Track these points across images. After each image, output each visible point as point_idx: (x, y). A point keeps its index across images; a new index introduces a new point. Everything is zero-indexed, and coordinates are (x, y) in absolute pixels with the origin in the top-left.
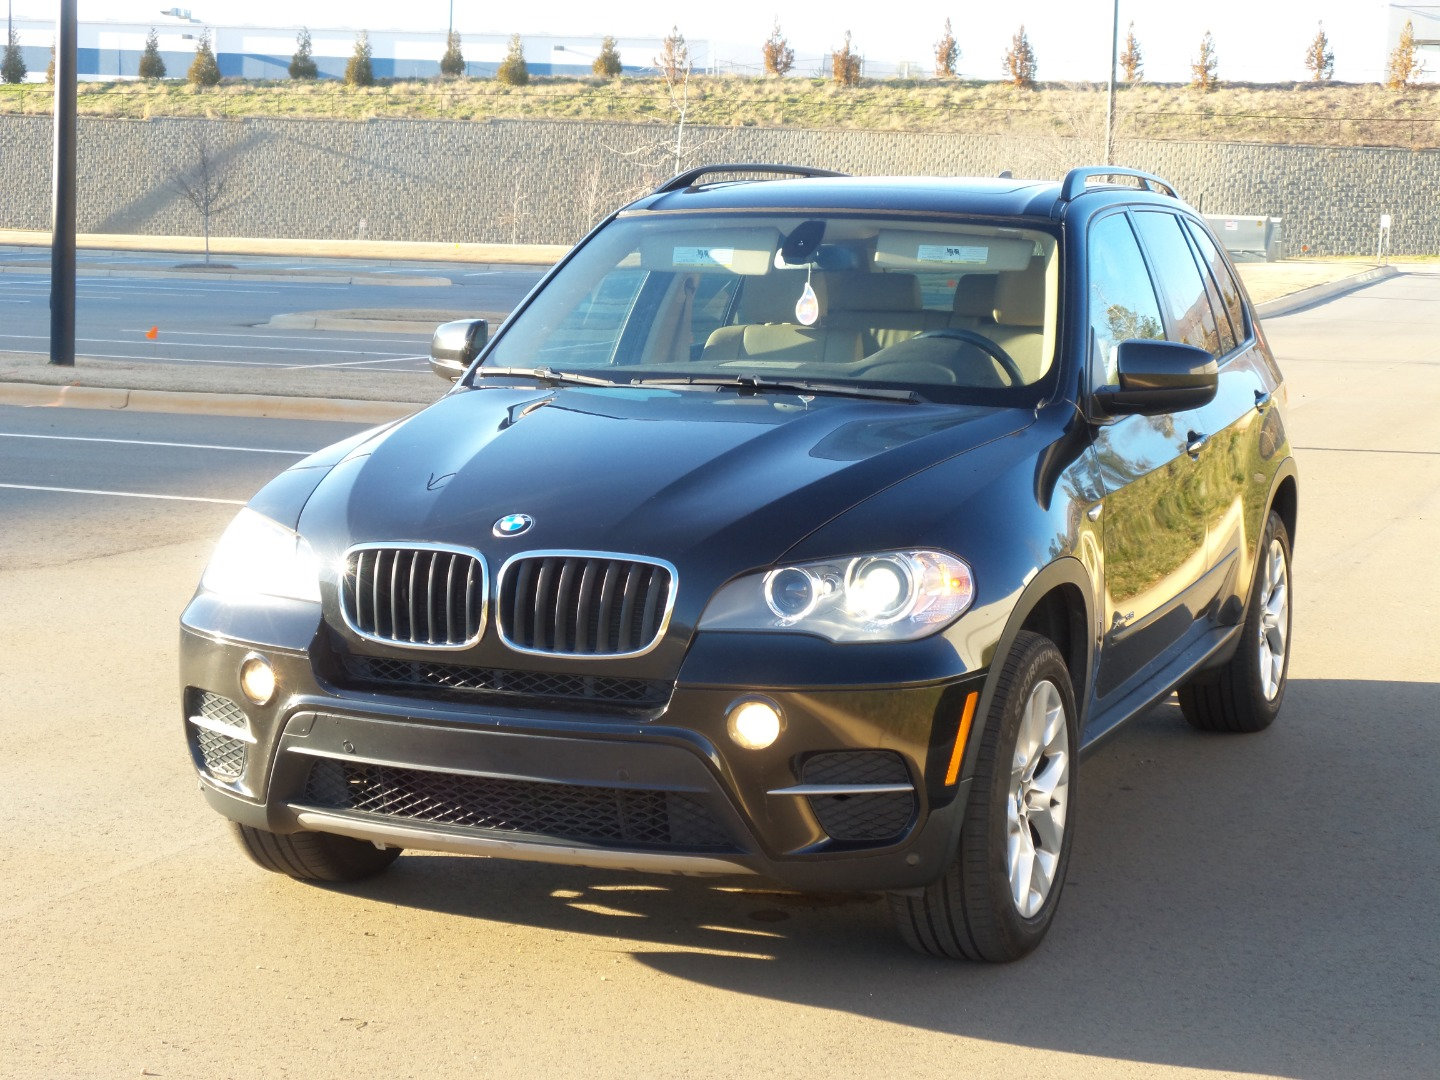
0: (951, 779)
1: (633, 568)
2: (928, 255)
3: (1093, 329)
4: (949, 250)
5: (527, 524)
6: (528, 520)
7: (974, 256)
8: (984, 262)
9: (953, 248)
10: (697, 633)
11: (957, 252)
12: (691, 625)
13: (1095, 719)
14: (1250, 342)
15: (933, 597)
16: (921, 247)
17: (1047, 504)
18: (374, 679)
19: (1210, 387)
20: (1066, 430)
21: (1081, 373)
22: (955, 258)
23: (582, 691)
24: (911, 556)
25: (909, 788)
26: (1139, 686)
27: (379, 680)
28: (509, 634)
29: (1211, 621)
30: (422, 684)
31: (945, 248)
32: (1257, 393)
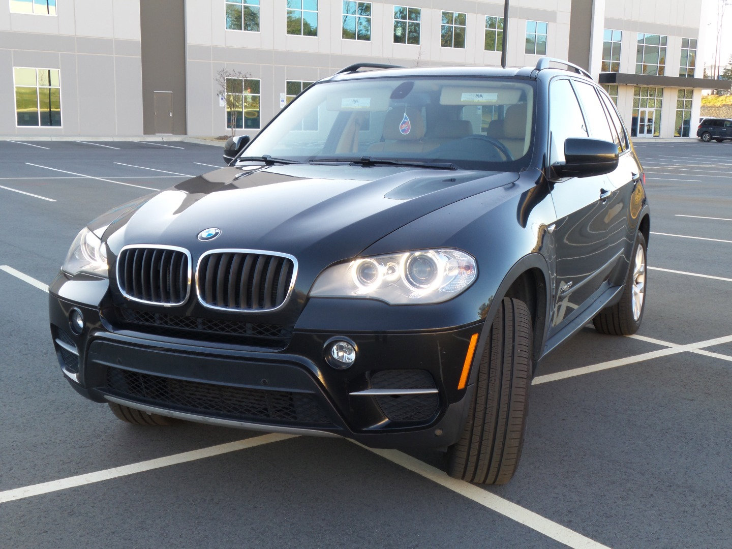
0: (461, 385)
1: (272, 259)
2: (467, 97)
3: (551, 132)
4: (477, 95)
5: (217, 234)
6: (217, 231)
7: (490, 98)
8: (495, 101)
9: (480, 94)
10: (308, 298)
11: (481, 96)
12: (306, 293)
13: (550, 338)
14: (629, 150)
15: (452, 277)
16: (463, 94)
17: (524, 224)
18: (137, 322)
19: (614, 162)
20: (536, 183)
21: (544, 156)
22: (480, 99)
23: (245, 331)
24: (439, 253)
25: (436, 391)
26: (574, 319)
27: (140, 323)
28: (204, 298)
29: (609, 284)
30: (161, 325)
31: (475, 94)
32: (632, 173)
